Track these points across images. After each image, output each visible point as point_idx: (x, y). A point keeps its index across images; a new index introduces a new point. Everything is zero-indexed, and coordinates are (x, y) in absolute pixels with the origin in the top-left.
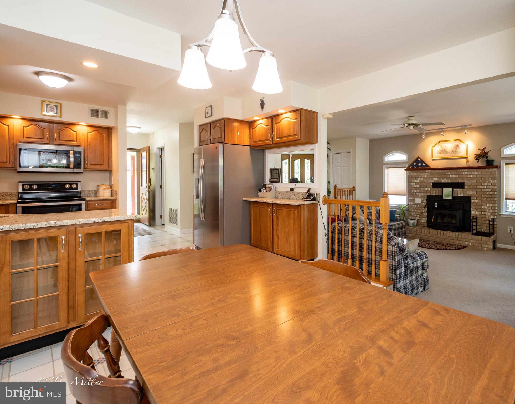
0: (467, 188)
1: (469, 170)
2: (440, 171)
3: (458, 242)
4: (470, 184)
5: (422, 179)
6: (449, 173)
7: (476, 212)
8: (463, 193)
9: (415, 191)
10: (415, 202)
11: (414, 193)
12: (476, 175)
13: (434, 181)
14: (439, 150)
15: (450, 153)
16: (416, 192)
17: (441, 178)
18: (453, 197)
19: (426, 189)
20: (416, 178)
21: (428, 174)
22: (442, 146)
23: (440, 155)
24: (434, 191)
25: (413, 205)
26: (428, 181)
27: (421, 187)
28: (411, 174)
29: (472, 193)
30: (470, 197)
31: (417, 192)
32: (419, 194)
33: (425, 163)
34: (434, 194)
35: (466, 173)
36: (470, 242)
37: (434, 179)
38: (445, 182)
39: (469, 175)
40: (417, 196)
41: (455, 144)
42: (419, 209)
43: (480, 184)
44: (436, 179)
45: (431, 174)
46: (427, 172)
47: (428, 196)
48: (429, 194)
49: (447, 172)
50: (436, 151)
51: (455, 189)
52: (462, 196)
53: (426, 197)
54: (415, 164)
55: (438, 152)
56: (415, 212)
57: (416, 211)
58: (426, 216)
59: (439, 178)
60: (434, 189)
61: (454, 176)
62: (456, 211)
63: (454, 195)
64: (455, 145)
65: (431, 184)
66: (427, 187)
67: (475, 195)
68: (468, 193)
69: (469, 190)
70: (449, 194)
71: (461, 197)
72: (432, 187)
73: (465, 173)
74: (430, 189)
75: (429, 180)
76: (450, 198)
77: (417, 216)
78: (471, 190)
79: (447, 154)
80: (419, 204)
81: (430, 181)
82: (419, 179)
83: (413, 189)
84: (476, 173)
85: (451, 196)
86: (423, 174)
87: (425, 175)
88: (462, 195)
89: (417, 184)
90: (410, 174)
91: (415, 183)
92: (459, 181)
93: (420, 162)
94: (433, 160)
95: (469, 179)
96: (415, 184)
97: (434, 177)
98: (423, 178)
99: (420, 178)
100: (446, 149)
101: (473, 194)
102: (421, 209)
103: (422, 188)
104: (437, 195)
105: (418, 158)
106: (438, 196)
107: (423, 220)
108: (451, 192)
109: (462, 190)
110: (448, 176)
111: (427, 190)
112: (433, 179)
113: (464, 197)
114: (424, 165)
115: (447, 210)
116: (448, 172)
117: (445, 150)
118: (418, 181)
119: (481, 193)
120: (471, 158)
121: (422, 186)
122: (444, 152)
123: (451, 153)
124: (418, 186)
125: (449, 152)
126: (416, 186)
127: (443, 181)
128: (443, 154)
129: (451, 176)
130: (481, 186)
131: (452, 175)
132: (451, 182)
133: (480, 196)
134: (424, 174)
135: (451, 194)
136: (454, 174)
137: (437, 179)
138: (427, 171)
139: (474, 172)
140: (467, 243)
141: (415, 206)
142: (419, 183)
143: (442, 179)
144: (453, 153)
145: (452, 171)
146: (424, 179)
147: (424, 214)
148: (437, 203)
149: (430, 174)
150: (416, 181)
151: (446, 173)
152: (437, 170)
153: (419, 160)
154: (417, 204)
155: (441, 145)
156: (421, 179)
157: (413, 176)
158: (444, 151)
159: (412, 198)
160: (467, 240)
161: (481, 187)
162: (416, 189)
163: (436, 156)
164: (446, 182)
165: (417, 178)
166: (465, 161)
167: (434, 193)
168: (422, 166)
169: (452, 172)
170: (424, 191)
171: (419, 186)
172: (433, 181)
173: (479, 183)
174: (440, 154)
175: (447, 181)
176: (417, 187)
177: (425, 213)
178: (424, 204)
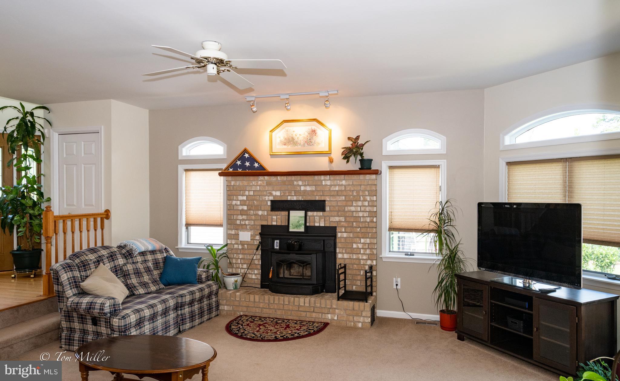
0: (330, 211)
1: (332, 177)
2: (284, 178)
3: (314, 315)
4: (334, 204)
5: (252, 194)
6: (300, 183)
7: (345, 254)
8: (323, 220)
9: (240, 217)
10: (240, 240)
11: (238, 222)
12: (345, 186)
13: (274, 196)
14: (282, 139)
15: (302, 144)
16: (240, 220)
17: (287, 192)
18: (306, 227)
19: (260, 213)
20: (241, 190)
21: (263, 183)
22: (287, 131)
23: (285, 147)
24: (273, 217)
25: (236, 246)
26: (264, 198)
27: (250, 210)
28: (233, 183)
29: (337, 219)
30: (335, 228)
31: (243, 220)
32: (247, 222)
33: (257, 162)
34: (274, 223)
35: (328, 183)
36: (334, 313)
37: (274, 193)
38: (292, 199)
39: (333, 187)
40: (243, 227)
41: (310, 127)
42: (246, 252)
43: (349, 203)
44: (278, 193)
45: (269, 184)
46: (260, 181)
47: (262, 226)
48: (265, 223)
49: (295, 180)
50: (278, 140)
51: (310, 213)
52: (321, 225)
53: (259, 228)
54: (239, 163)
55: (281, 141)
56: (238, 258)
57: (240, 257)
58: (259, 267)
59: (282, 192)
60: (273, 213)
61: (308, 188)
62: (311, 254)
63: (308, 224)
64: (309, 129)
65: (269, 203)
66: (261, 210)
67: (342, 223)
68: (331, 220)
69: (333, 215)
70: (300, 222)
71: (319, 227)
72: (270, 209)
73: (326, 181)
74: (266, 214)
75: (266, 196)
76: (302, 229)
77: (243, 267)
78: (335, 213)
79: (297, 147)
80: (247, 243)
81: (267, 198)
82: (247, 193)
83: (236, 212)
84: (344, 182)
85: (303, 226)
86: (254, 183)
87: (257, 185)
88: (322, 225)
89: (243, 203)
90: (231, 183)
91: (240, 200)
92: (317, 198)
93: (248, 159)
94: (273, 156)
95: (332, 193)
96: (239, 203)
97: (273, 190)
98: (253, 191)
99: (249, 191)
100: (294, 136)
101: (340, 222)
102: (251, 252)
103: (252, 211)
104: (279, 224)
105: (245, 151)
106: (281, 226)
107: (254, 274)
108: (304, 218)
109: (321, 213)
110: (298, 188)
111: (262, 215)
112: (271, 194)
113: (324, 226)
114: (256, 165)
115: (297, 254)
116: (297, 181)
117: (293, 139)
118: (245, 198)
119: (352, 220)
120: (337, 154)
121: (252, 207)
122: (292, 143)
123: (304, 145)
124: (245, 208)
125: (299, 142)
126: (241, 208)
127: (289, 198)
128: (289, 147)
129: (303, 188)
130: (352, 206)
131: (305, 185)
132: (303, 199)
133: (350, 225)
134: (256, 184)
135: (303, 222)
136: (308, 185)
137: (279, 194)
138: (261, 178)
139: (341, 180)
140: (329, 316)
141: (240, 247)
142: (248, 202)
143: (287, 194)
144: (306, 145)
145: (305, 178)
146: (256, 194)
147: (256, 262)
148: (278, 241)
149: (267, 182)
150: (240, 198)
151: (295, 183)
152: (278, 177)
153: (247, 155)
154: (242, 243)
155: (287, 128)
156: (250, 194)
157: (235, 187)
158: (290, 141)
159: (233, 232)
160: (331, 310)
161: (353, 209)
162: (242, 212)
163: (278, 148)
164: (295, 198)
165: (243, 192)
166: (326, 159)
167: (274, 220)
168: (252, 167)
169: (305, 181)
170: (256, 216)
171: (246, 207)
172: (271, 198)
173: (350, 201)
174: (285, 145)
175: (297, 198)
176: (243, 210)
177: (258, 260)
178: (255, 243)
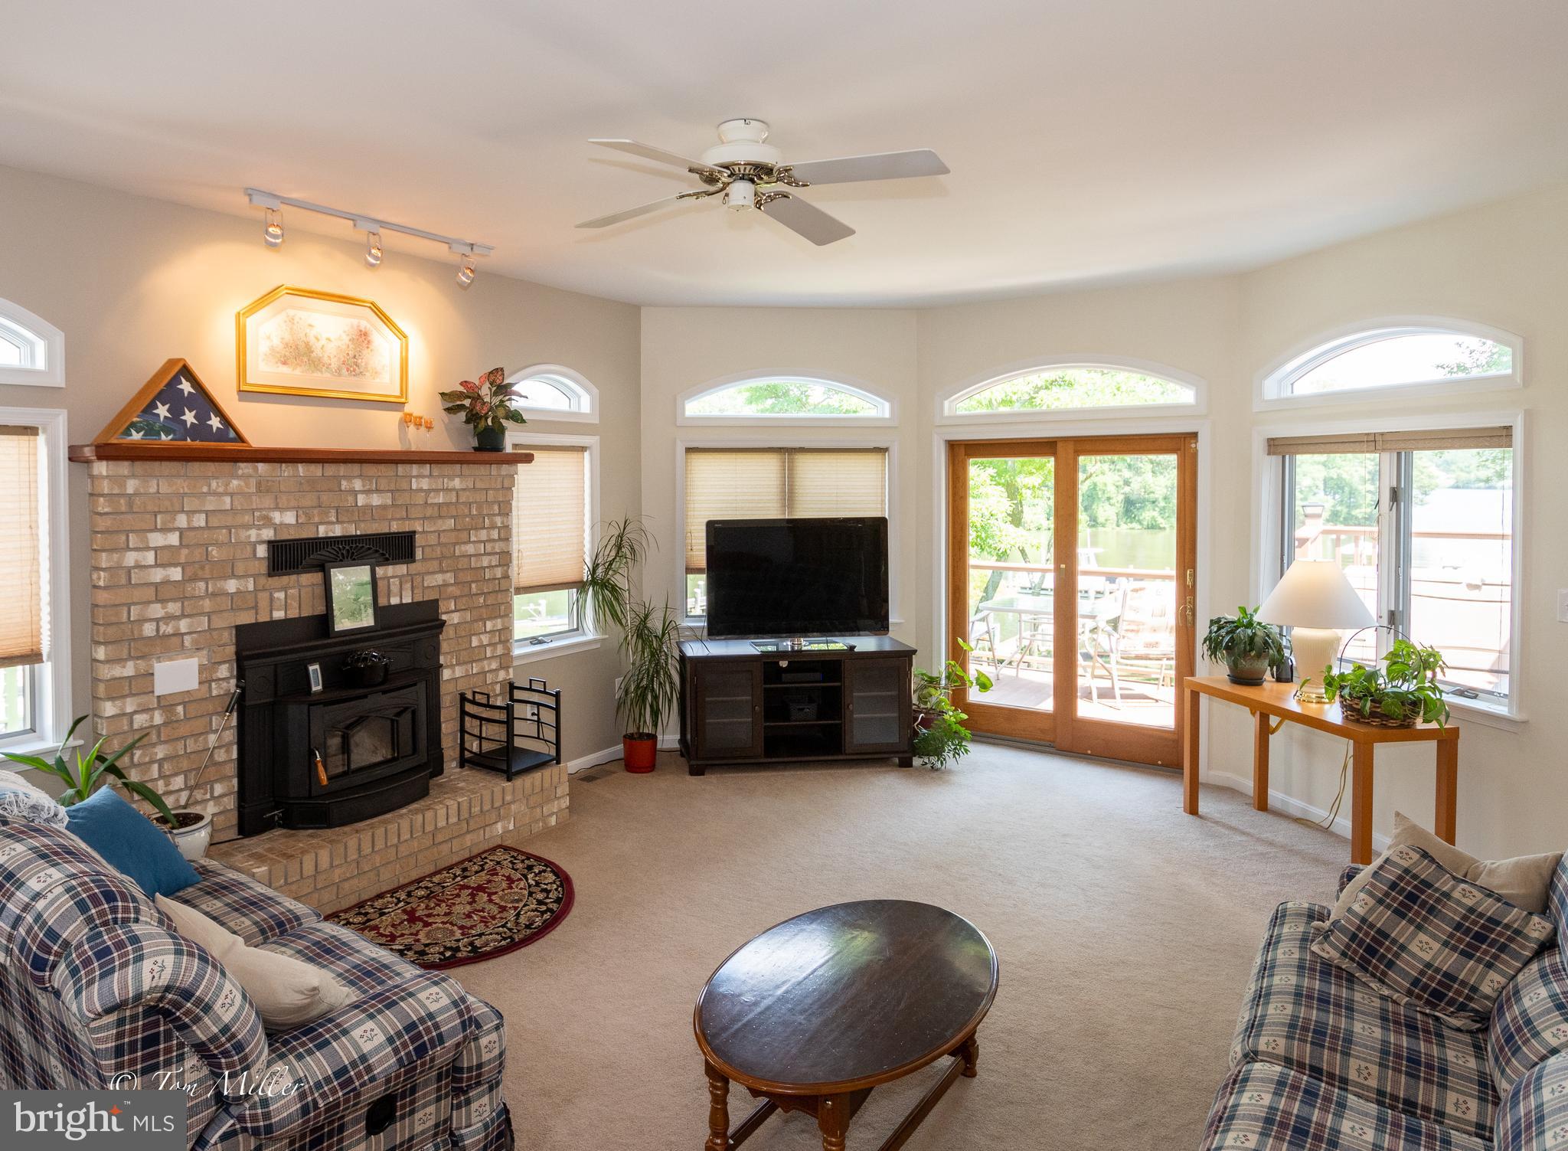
0: (424, 559)
1: (437, 470)
2: (316, 470)
3: (468, 840)
4: (433, 539)
5: (203, 524)
6: (358, 485)
7: (457, 668)
8: (409, 585)
9: (157, 610)
10: (157, 693)
11: (149, 629)
12: (457, 491)
13: (277, 528)
14: (276, 342)
15: (334, 366)
16: (157, 620)
17: (316, 511)
18: (379, 611)
19: (232, 586)
20: (158, 514)
21: (247, 485)
22: (292, 320)
23: (285, 369)
24: (276, 595)
25: (140, 720)
26: (243, 534)
27: (194, 579)
28: (131, 486)
29: (438, 579)
30: (435, 603)
31: (169, 618)
32: (184, 625)
33: (220, 413)
34: (278, 615)
35: (425, 484)
36: (508, 816)
37: (276, 517)
38: (331, 534)
39: (432, 494)
40: (168, 645)
41: (355, 322)
42: (183, 730)
43: (464, 536)
44: (290, 518)
45: (262, 488)
46: (238, 477)
47: (240, 629)
48: (246, 618)
49: (344, 477)
50: (264, 348)
51: (380, 571)
52: (404, 602)
53: (228, 638)
54: (162, 411)
55: (272, 349)
56: (152, 762)
57: (160, 756)
58: (231, 769)
59: (300, 512)
60: (276, 581)
61: (376, 500)
63: (382, 602)
64: (352, 327)
65: (262, 551)
66: (233, 576)
67: (451, 589)
68: (425, 585)
69: (431, 570)
70: (362, 599)
71: (402, 605)
72: (263, 568)
73: (421, 480)
74: (251, 587)
75: (247, 527)
76: (367, 620)
77: (171, 788)
78: (435, 565)
79: (319, 374)
80: (186, 699)
81: (253, 534)
82: (182, 521)
83: (138, 594)
84: (457, 483)
85: (370, 611)
86: (214, 484)
87: (226, 494)
88: (407, 599)
89: (165, 557)
90: (123, 486)
91: (156, 549)
92: (395, 527)
93: (190, 402)
94: (246, 394)
95: (429, 512)
96: (150, 558)
97: (277, 508)
98: (207, 513)
99: (191, 513)
100: (312, 341)
101: (446, 585)
102: (199, 725)
103: (202, 585)
104: (293, 614)
105: (186, 372)
106: (300, 618)
107: (213, 798)
108: (369, 588)
109: (402, 569)
110: (351, 499)
111: (239, 592)
112: (268, 522)
113: (412, 603)
114: (215, 422)
116: (349, 478)
117: (309, 349)
118: (173, 539)
119: (469, 579)
121: (202, 568)
122: (305, 359)
123: (339, 372)
124: (176, 574)
125: (326, 360)
126: (158, 575)
127: (322, 531)
128: (298, 372)
129: (361, 500)
130: (469, 542)
131: (368, 492)
132: (358, 533)
133: (466, 591)
134: (221, 490)
135: (369, 598)
136: (377, 491)
137: (293, 521)
138: (244, 468)
139: (451, 478)
140: (499, 828)
141: (158, 719)
142: (185, 552)
143: (316, 519)
144: (344, 371)
145: (371, 470)
146: (215, 521)
147: (221, 756)
148: (317, 667)
149: (259, 484)
150: (157, 539)
151: (344, 484)
152: (299, 465)
153: (186, 387)
154: (166, 704)
155: (291, 312)
156: (196, 524)
157: (137, 501)
158: (300, 352)
159: (129, 670)
160: (499, 811)
161: (470, 549)
162: (161, 592)
163: (263, 371)
164: (337, 531)
165: (168, 517)
166: (393, 417)
167: (276, 604)
168: (200, 430)
169: (370, 478)
170: (218, 599)
171: (179, 569)
172: (268, 534)
173: (463, 531)
174: (284, 363)
175: (343, 528)
176: (166, 582)
177: (228, 746)
178: (215, 693)
